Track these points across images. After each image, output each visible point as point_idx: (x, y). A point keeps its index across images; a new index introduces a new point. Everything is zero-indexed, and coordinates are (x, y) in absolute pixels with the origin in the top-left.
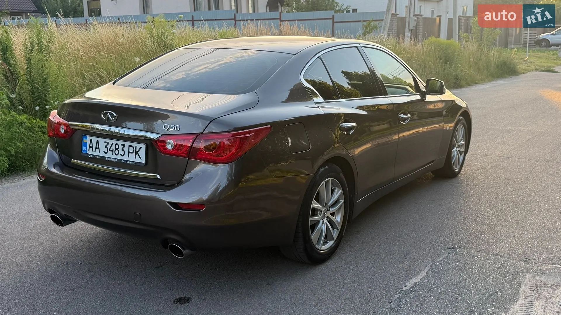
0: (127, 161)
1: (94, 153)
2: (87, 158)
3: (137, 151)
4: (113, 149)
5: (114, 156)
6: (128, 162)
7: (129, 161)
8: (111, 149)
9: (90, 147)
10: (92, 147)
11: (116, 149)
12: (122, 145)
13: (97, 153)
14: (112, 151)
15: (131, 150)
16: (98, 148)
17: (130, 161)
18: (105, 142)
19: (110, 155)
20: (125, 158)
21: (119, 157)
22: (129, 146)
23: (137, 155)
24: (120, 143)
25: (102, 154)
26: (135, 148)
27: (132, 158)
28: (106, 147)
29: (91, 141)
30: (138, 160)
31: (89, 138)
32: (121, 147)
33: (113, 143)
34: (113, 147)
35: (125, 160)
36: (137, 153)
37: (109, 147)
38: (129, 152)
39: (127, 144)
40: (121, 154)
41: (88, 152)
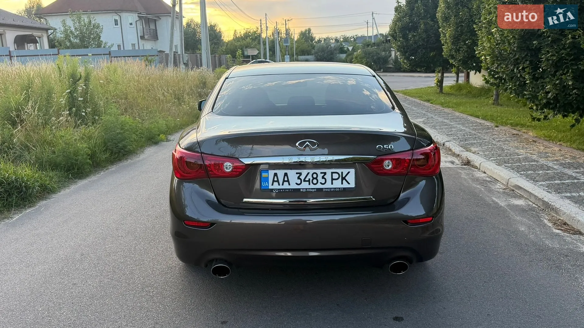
0: (330, 188)
1: (281, 187)
3: (344, 176)
4: (309, 179)
5: (312, 186)
7: (333, 188)
8: (307, 179)
9: (274, 181)
10: (278, 181)
11: (314, 178)
12: (321, 173)
13: (286, 186)
14: (309, 181)
15: (335, 176)
16: (288, 181)
17: (335, 188)
18: (297, 173)
19: (305, 185)
20: (328, 185)
21: (319, 186)
22: (332, 173)
23: (344, 181)
24: (318, 171)
25: (294, 186)
26: (340, 174)
27: (338, 185)
28: (299, 178)
29: (276, 175)
30: (345, 185)
31: (271, 173)
32: (320, 176)
33: (309, 173)
34: (310, 177)
35: (326, 188)
36: (343, 179)
37: (302, 177)
38: (332, 179)
39: (329, 171)
40: (321, 183)
41: (271, 187)
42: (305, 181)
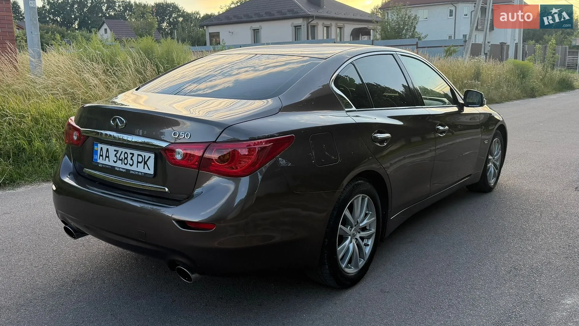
0: (135, 171)
1: (104, 162)
2: (97, 167)
3: (146, 160)
4: (122, 158)
5: (123, 166)
6: (137, 173)
7: (137, 171)
9: (100, 155)
10: (102, 156)
11: (125, 158)
12: (131, 154)
13: (106, 162)
14: (121, 160)
15: (140, 159)
16: (108, 157)
17: (139, 172)
18: (115, 151)
19: (119, 164)
20: (134, 168)
21: (128, 167)
22: (138, 155)
23: (146, 165)
24: (129, 151)
25: (112, 164)
26: (143, 158)
27: (141, 169)
28: (116, 156)
29: (101, 149)
30: (146, 171)
31: (100, 146)
32: (130, 156)
33: (122, 152)
34: (122, 156)
35: (133, 171)
36: (145, 163)
37: (118, 155)
38: (138, 162)
39: (136, 153)
40: (130, 164)
41: (99, 161)
42: (119, 160)
